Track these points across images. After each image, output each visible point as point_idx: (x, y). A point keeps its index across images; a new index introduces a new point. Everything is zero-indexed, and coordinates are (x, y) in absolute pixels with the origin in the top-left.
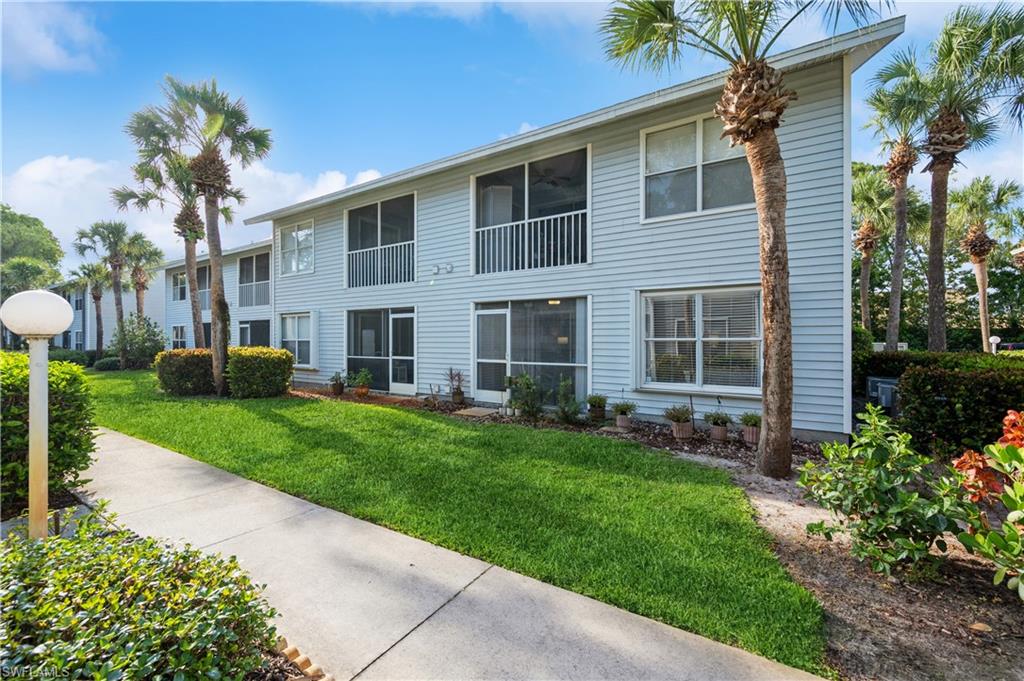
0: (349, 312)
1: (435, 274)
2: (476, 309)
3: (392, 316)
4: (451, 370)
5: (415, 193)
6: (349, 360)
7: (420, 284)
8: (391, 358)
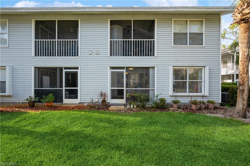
0: (35, 68)
1: (90, 54)
2: (110, 69)
3: (64, 71)
4: (101, 92)
5: (79, 20)
6: (35, 90)
7: (81, 58)
8: (64, 88)
